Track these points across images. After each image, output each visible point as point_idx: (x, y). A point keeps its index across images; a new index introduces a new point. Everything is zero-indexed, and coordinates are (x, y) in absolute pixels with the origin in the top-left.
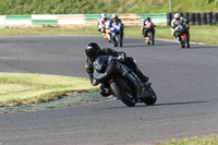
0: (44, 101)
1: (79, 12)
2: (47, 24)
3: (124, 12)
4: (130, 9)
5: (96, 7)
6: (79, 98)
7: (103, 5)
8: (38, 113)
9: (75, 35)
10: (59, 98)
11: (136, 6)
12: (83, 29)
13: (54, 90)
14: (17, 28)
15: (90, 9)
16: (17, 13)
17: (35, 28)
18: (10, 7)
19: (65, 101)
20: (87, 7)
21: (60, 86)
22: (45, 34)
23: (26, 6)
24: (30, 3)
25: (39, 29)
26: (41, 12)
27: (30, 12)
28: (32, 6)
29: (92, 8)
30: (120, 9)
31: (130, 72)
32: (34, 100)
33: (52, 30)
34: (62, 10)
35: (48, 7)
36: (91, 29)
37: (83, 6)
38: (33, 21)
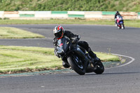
1: (98, 10)
2: (77, 17)
3: (127, 10)
4: (131, 9)
5: (109, 7)
7: (113, 6)
9: (95, 25)
11: (135, 7)
12: (101, 21)
14: (58, 19)
15: (105, 8)
16: (58, 10)
17: (70, 20)
18: (54, 6)
20: (103, 7)
22: (76, 24)
23: (64, 5)
24: (67, 3)
25: (73, 21)
26: (74, 10)
27: (67, 9)
28: (68, 6)
29: (107, 7)
30: (125, 9)
33: (81, 21)
34: (88, 9)
35: (78, 6)
36: (106, 21)
37: (101, 6)
38: (69, 15)
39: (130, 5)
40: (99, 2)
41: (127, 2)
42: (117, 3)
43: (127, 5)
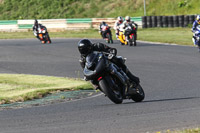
0: (29, 99)
1: (61, 17)
3: (103, 16)
4: (108, 14)
5: (77, 12)
6: (62, 96)
7: (83, 10)
8: (24, 110)
10: (44, 96)
11: (114, 11)
12: (65, 32)
13: (39, 89)
14: (4, 32)
15: (71, 14)
16: (4, 19)
17: (21, 32)
19: (49, 99)
20: (68, 12)
21: (45, 85)
22: (31, 38)
23: (12, 12)
24: (16, 9)
25: (25, 33)
26: (27, 18)
27: (16, 18)
28: (18, 12)
29: (73, 13)
30: (99, 14)
31: (119, 71)
32: (20, 98)
34: (45, 15)
35: (32, 13)
36: (72, 32)
37: (65, 11)
38: (20, 26)
39: (106, 8)
40: (62, 5)
41: (103, 3)
42: (88, 5)
43: (103, 8)
